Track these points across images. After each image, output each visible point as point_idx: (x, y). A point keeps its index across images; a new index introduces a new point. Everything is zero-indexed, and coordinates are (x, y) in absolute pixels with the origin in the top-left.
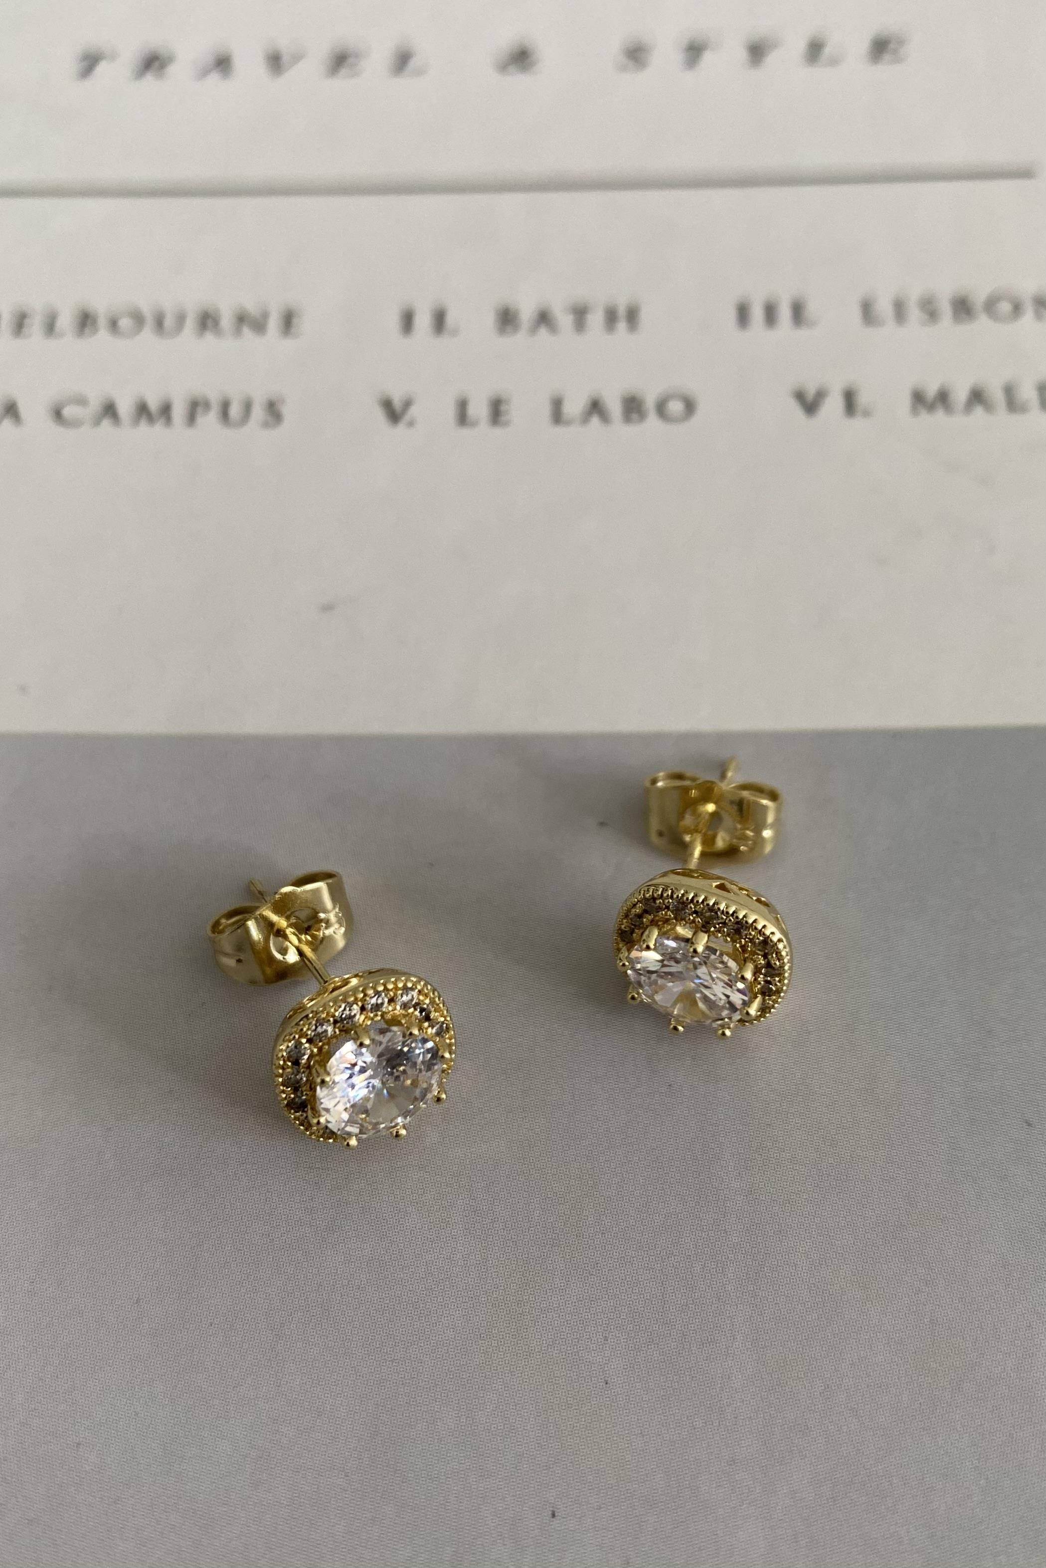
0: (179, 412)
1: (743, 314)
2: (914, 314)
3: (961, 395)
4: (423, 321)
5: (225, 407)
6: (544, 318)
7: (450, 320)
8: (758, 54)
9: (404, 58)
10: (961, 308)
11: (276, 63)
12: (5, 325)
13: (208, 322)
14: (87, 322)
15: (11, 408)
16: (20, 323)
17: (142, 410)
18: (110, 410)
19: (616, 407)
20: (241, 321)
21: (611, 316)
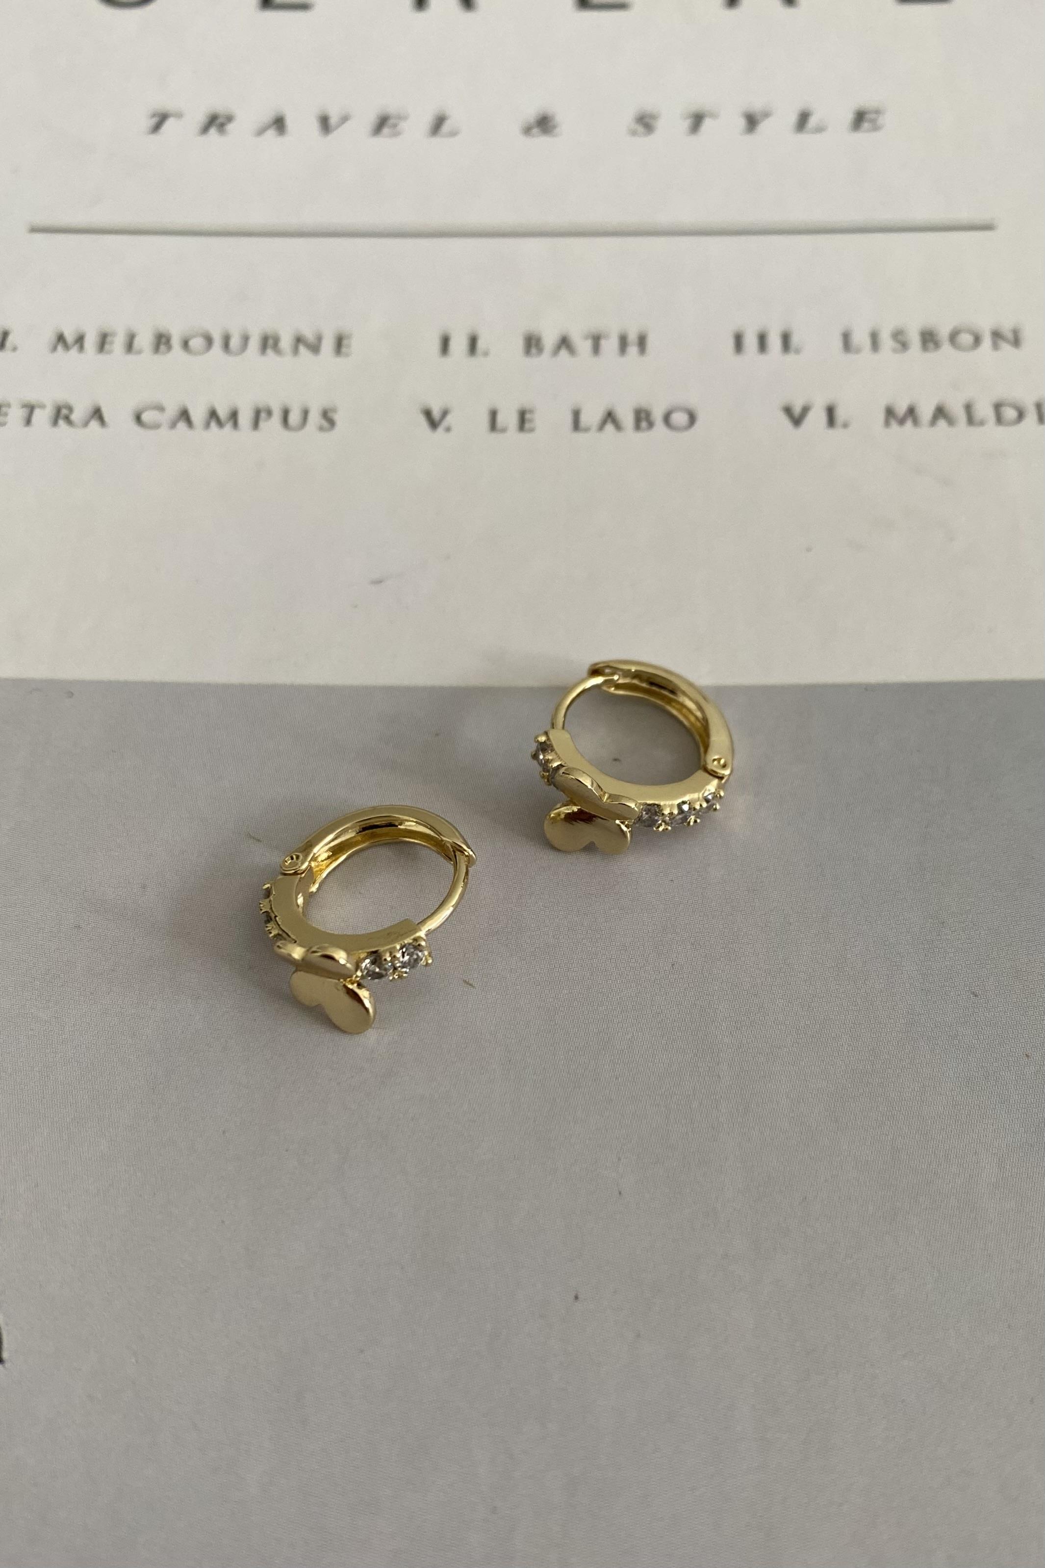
0: (245, 419)
1: (739, 342)
2: (888, 343)
3: (926, 412)
4: (459, 345)
5: (286, 414)
6: (564, 343)
7: (483, 343)
8: (752, 121)
9: (438, 124)
10: (929, 339)
11: (325, 123)
12: (90, 342)
13: (269, 343)
14: (162, 341)
15: (97, 413)
16: (103, 339)
17: (213, 414)
18: (185, 414)
19: (627, 418)
20: (299, 343)
21: (623, 342)
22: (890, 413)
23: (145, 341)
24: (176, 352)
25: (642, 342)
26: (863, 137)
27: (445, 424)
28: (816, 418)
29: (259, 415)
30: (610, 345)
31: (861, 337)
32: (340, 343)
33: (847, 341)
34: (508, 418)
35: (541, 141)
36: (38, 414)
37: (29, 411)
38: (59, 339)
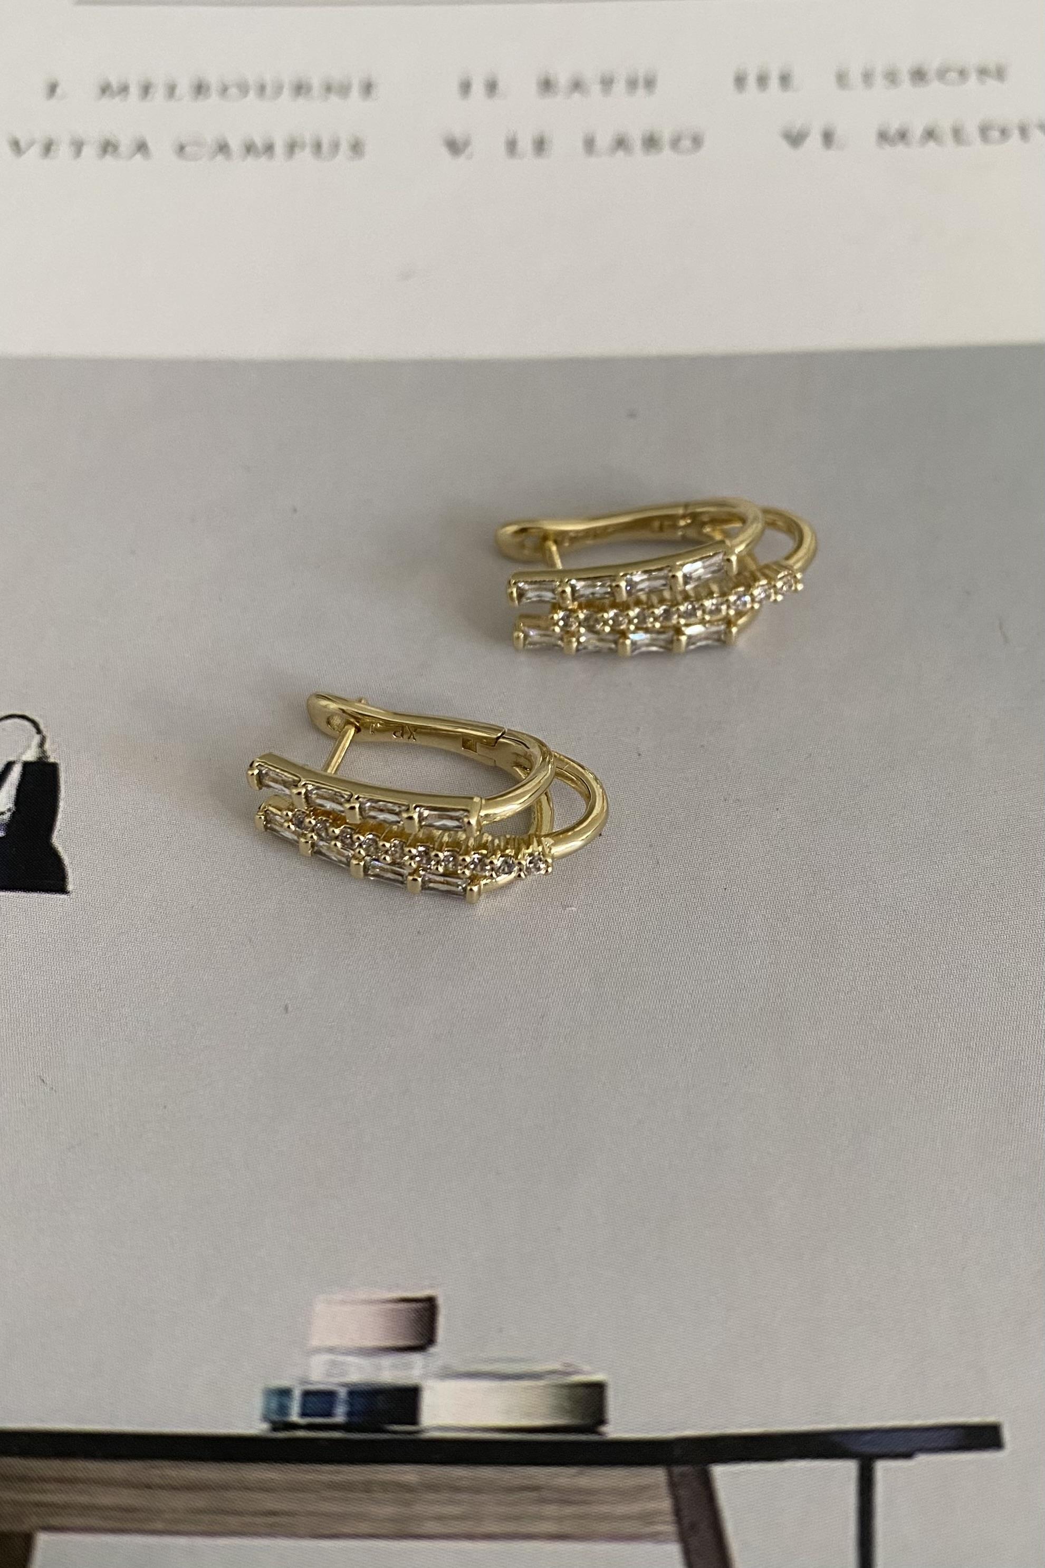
0: (279, 149)
1: (740, 81)
2: (879, 81)
3: (917, 131)
4: (478, 88)
5: (318, 146)
6: (577, 85)
7: (501, 85)
10: (919, 75)
12: (134, 91)
13: (300, 89)
14: (200, 89)
15: (142, 147)
16: (146, 90)
17: (249, 148)
18: (223, 148)
19: (637, 144)
20: (328, 89)
21: (632, 84)
22: (883, 136)
23: (184, 88)
24: (214, 98)
25: (650, 83)
27: (469, 150)
28: (814, 141)
29: (292, 147)
30: (620, 87)
31: (855, 76)
32: (368, 88)
33: (842, 79)
34: (525, 144)
36: (86, 150)
37: (78, 147)
38: (105, 89)
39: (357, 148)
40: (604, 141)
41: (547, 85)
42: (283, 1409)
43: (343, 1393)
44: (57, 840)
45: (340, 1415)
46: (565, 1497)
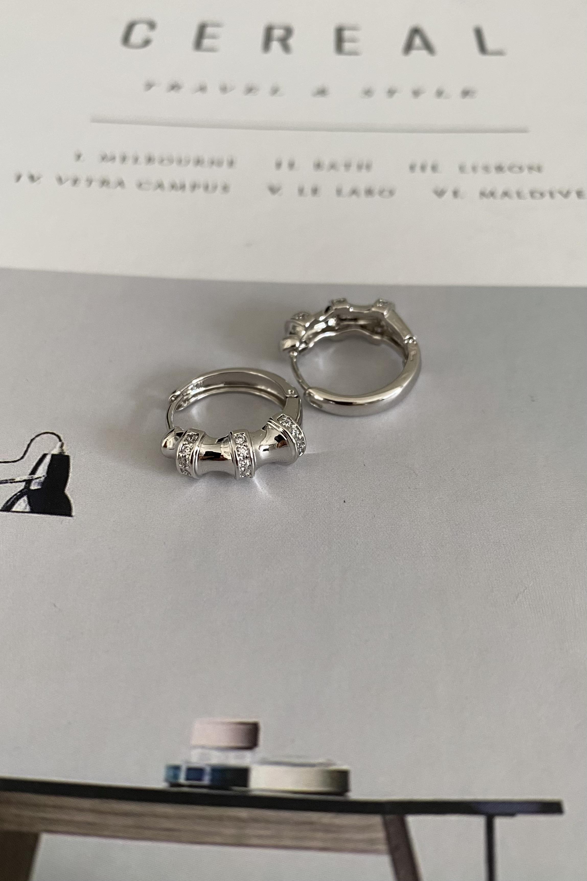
0: (188, 187)
1: (412, 168)
2: (480, 170)
3: (499, 192)
4: (285, 165)
5: (207, 187)
6: (333, 166)
7: (296, 165)
8: (416, 93)
9: (275, 91)
10: (499, 169)
11: (224, 89)
12: (118, 159)
13: (198, 162)
14: (150, 160)
15: (121, 184)
16: (124, 159)
17: (173, 187)
18: (160, 186)
19: (362, 193)
20: (212, 163)
21: (360, 167)
22: (483, 194)
23: (142, 159)
24: (156, 165)
25: (368, 167)
26: (467, 100)
27: (280, 192)
28: (449, 194)
29: (194, 187)
30: (354, 168)
31: (468, 167)
32: (231, 163)
33: (462, 169)
34: (308, 190)
35: (321, 99)
36: (94, 184)
37: (90, 182)
38: (104, 158)
39: (225, 188)
40: (346, 189)
41: (318, 166)
42: (176, 776)
43: (208, 769)
44: (68, 491)
45: (206, 780)
46: (327, 829)
